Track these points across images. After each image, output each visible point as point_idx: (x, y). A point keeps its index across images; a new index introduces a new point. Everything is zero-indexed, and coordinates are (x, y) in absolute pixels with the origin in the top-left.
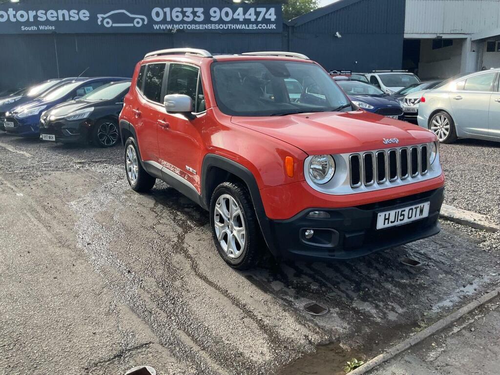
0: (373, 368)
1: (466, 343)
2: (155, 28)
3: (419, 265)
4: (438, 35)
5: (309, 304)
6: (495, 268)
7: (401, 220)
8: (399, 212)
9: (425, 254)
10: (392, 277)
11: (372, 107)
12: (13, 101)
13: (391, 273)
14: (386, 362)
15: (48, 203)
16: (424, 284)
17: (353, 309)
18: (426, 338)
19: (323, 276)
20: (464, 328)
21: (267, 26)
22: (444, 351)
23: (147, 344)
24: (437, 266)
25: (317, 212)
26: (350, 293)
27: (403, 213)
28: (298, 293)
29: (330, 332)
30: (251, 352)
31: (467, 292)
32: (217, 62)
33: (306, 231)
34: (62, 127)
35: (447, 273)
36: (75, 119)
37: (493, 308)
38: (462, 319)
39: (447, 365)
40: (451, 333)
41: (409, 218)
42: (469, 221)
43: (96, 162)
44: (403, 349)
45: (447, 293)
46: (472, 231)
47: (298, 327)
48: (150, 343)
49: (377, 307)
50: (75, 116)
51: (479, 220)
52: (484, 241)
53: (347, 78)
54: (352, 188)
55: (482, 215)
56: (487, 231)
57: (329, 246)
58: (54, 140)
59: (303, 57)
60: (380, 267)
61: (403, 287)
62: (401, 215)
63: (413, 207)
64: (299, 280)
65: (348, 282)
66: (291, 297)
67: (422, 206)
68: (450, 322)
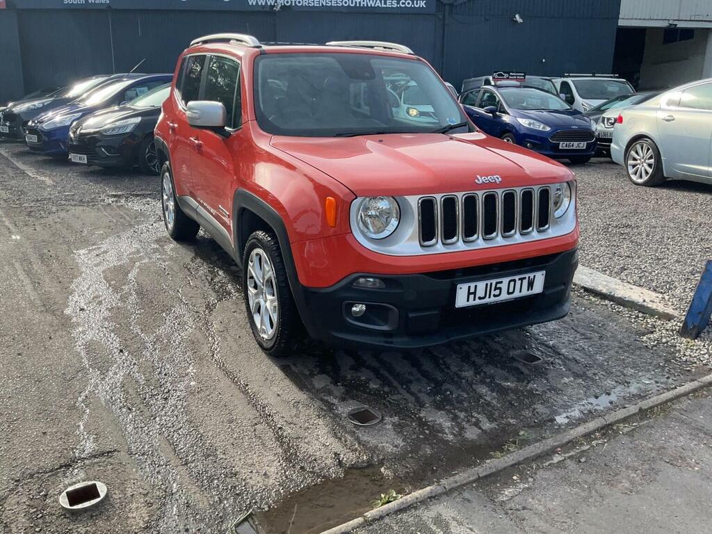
0: (410, 506)
1: (566, 480)
2: (250, 4)
3: (539, 362)
4: (671, 22)
5: (358, 409)
6: (653, 373)
7: (495, 296)
8: (491, 284)
9: (553, 348)
10: (492, 377)
11: (548, 129)
12: (41, 105)
13: (492, 371)
14: (433, 498)
15: (49, 251)
16: (537, 390)
17: (420, 418)
18: (505, 468)
19: (391, 370)
20: (570, 458)
21: (413, 3)
22: (528, 489)
23: (110, 452)
24: (565, 365)
25: (371, 280)
26: (423, 397)
27: (499, 285)
28: (347, 392)
29: (373, 450)
30: (251, 472)
31: (596, 405)
32: (265, 54)
33: (352, 305)
34: (98, 145)
35: (576, 376)
36: (114, 133)
37: (626, 430)
38: (571, 444)
39: (524, 508)
40: (547, 464)
41: (509, 293)
42: (636, 301)
43: (137, 195)
44: (465, 482)
45: (567, 405)
46: (638, 317)
47: (331, 440)
48: (115, 451)
49: (455, 418)
50: (113, 129)
51: (651, 301)
52: (652, 332)
53: (518, 83)
54: (422, 246)
55: (657, 295)
56: (659, 319)
57: (385, 328)
58: (86, 162)
59: (404, 50)
60: (479, 361)
61: (503, 391)
62: (496, 289)
63: (517, 278)
64: (355, 375)
65: (424, 380)
66: (336, 397)
67: (532, 277)
68: (549, 447)
